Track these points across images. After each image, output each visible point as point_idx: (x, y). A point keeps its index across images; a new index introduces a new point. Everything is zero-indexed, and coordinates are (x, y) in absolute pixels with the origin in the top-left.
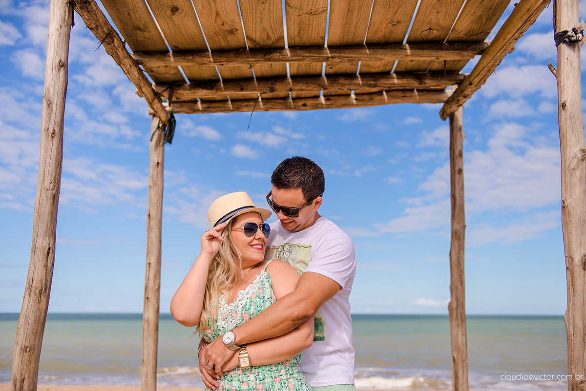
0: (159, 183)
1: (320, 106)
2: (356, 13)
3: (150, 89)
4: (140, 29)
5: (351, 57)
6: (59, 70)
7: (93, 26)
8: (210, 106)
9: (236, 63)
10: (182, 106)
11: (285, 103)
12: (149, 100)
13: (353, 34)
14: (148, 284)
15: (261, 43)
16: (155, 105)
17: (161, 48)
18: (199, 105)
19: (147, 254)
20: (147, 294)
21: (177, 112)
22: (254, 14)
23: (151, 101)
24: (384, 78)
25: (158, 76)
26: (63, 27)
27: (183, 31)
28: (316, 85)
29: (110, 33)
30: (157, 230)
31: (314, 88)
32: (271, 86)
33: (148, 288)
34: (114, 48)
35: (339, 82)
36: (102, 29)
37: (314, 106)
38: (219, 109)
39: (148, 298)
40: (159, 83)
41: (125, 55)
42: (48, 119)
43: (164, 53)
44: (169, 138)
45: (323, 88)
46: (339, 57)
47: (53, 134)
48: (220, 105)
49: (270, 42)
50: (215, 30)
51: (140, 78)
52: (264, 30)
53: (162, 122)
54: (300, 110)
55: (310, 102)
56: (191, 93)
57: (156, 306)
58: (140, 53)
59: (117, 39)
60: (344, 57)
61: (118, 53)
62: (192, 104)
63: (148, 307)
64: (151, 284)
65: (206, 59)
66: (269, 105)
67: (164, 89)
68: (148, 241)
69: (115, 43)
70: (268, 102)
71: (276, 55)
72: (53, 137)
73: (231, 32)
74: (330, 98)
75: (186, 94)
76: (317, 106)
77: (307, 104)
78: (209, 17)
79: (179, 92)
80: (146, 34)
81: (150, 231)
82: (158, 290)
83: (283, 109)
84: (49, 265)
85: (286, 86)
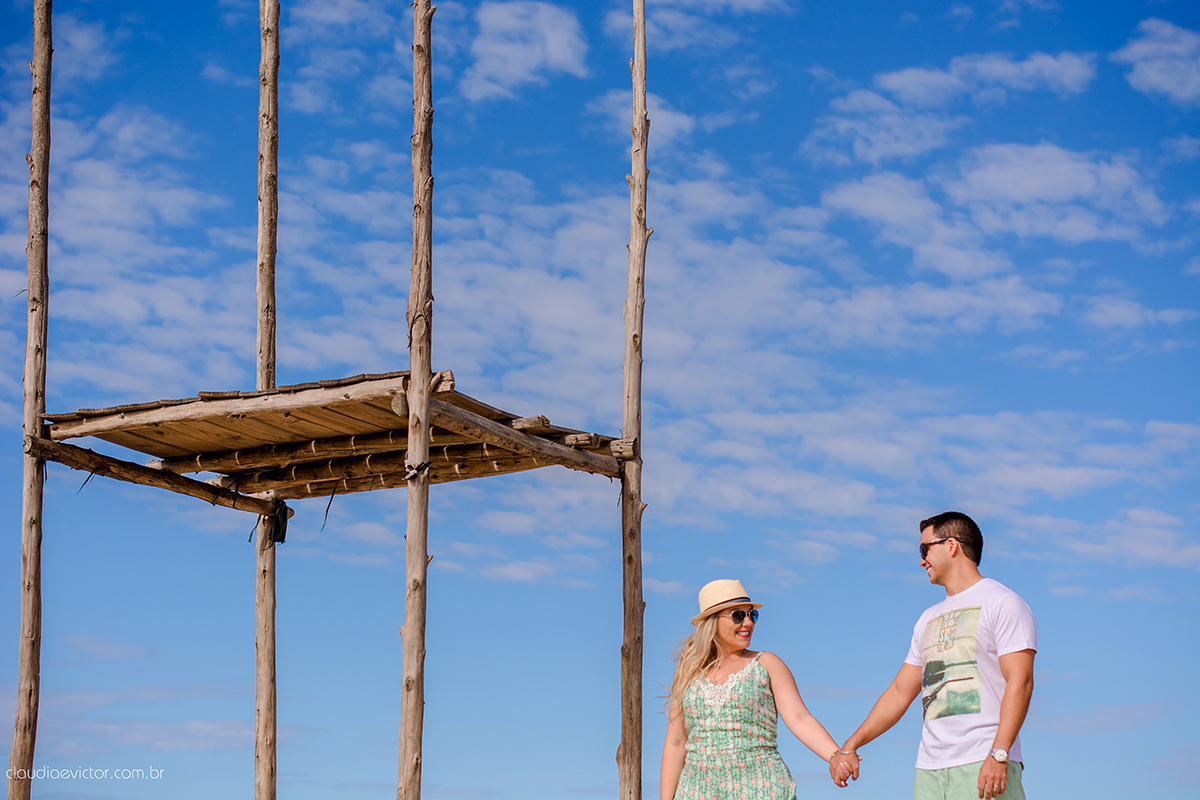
3: (202, 490)
4: (145, 446)
27: (189, 442)
29: (101, 465)
33: (258, 743)
36: (87, 467)
39: (259, 755)
41: (135, 475)
43: (192, 457)
44: (281, 535)
51: (176, 486)
56: (261, 486)
58: (167, 460)
59: (113, 466)
63: (258, 769)
64: (261, 738)
69: (113, 471)
79: (248, 485)
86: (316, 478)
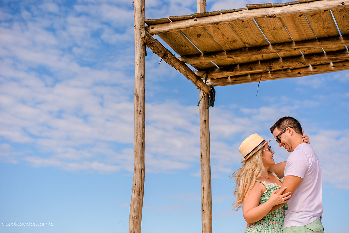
0: (207, 134)
1: (310, 73)
2: (301, 26)
3: (194, 75)
4: (182, 46)
5: (309, 48)
6: (141, 80)
7: (156, 52)
8: (236, 80)
9: (241, 57)
10: (218, 81)
11: (286, 73)
12: (194, 82)
13: (306, 35)
14: (203, 201)
15: (254, 44)
16: (199, 84)
17: (197, 52)
18: (229, 80)
19: (202, 182)
20: (203, 208)
21: (215, 85)
22: (244, 32)
23: (195, 82)
24: (341, 54)
25: (198, 66)
26: (141, 58)
27: (207, 44)
28: (298, 62)
29: (166, 53)
30: (207, 165)
31: (297, 64)
32: (269, 65)
33: (204, 204)
34: (169, 59)
35: (313, 59)
36: (161, 52)
37: (306, 73)
38: (242, 81)
39: (204, 210)
40: (200, 70)
41: (175, 61)
42: (137, 105)
43: (198, 55)
44: (212, 103)
45: (303, 64)
46: (302, 48)
47: (140, 112)
48: (243, 78)
49: (259, 44)
50: (224, 41)
51: (186, 71)
52: (253, 38)
53: (205, 93)
54: (297, 77)
55: (302, 71)
56: (220, 75)
57: (209, 215)
58: (185, 57)
59: (169, 54)
60: (304, 48)
61: (171, 61)
62: (225, 79)
63: (204, 216)
64: (205, 202)
65: (223, 56)
66: (275, 75)
67: (203, 73)
68: (202, 173)
69: (169, 57)
70: (275, 73)
71: (264, 50)
72: (140, 114)
73: (234, 41)
74: (316, 67)
75: (217, 75)
76: (307, 74)
77: (301, 72)
78: (219, 37)
79: (212, 74)
80: (186, 47)
81: (202, 166)
82: (210, 205)
83: (285, 77)
84: (142, 177)
85: (279, 65)
86: (251, 69)
